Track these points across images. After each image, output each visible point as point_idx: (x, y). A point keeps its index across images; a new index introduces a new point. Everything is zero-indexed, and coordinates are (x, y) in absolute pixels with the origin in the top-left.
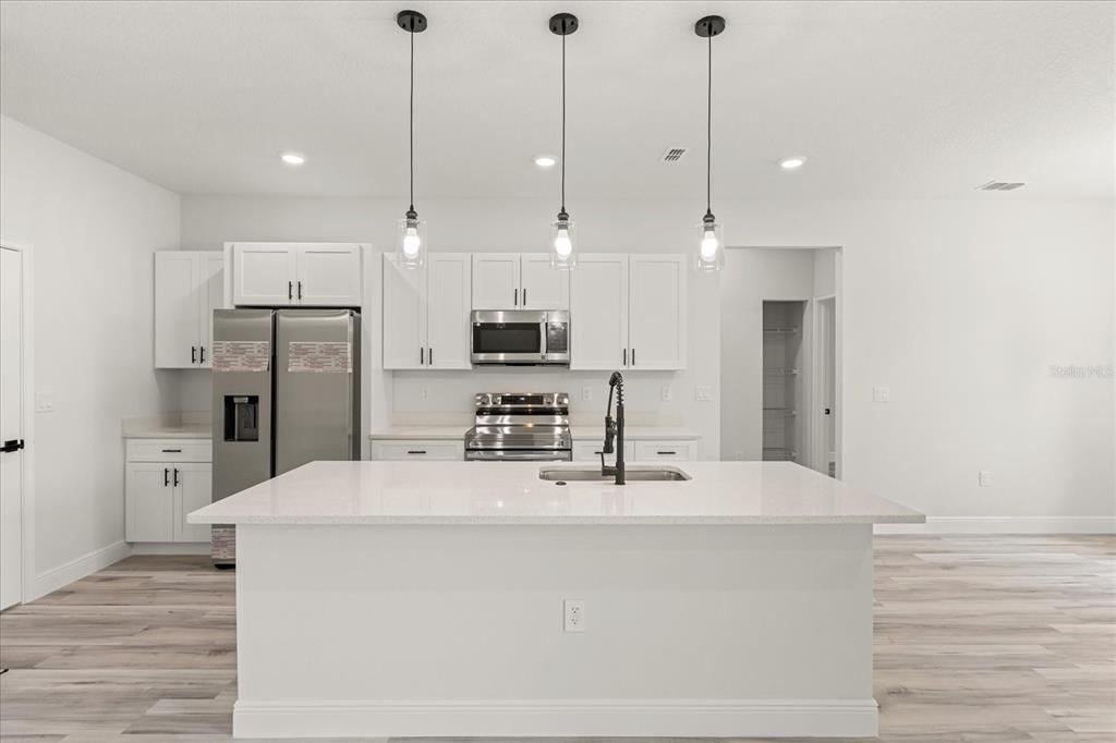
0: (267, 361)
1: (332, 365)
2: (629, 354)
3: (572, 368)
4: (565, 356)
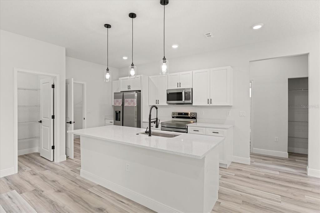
0: (121, 103)
1: (132, 105)
2: (210, 100)
3: (193, 104)
4: (190, 102)
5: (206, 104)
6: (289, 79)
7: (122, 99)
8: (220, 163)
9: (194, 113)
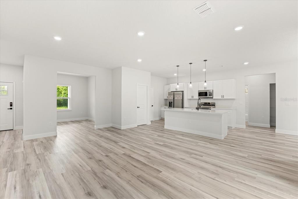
0: (173, 98)
1: (179, 98)
2: (223, 96)
3: (213, 98)
4: (212, 97)
5: (220, 98)
6: (270, 84)
7: (173, 96)
8: (228, 127)
9: (214, 103)
